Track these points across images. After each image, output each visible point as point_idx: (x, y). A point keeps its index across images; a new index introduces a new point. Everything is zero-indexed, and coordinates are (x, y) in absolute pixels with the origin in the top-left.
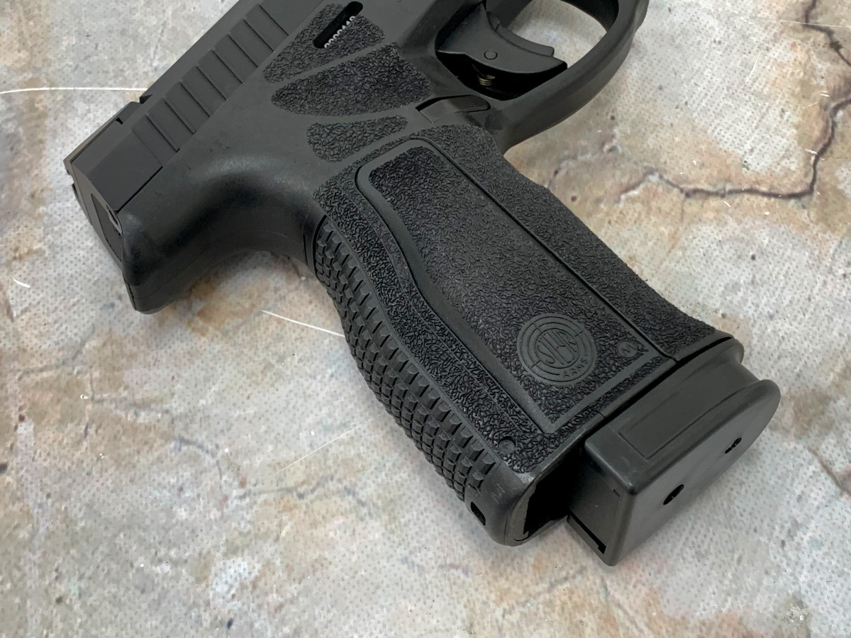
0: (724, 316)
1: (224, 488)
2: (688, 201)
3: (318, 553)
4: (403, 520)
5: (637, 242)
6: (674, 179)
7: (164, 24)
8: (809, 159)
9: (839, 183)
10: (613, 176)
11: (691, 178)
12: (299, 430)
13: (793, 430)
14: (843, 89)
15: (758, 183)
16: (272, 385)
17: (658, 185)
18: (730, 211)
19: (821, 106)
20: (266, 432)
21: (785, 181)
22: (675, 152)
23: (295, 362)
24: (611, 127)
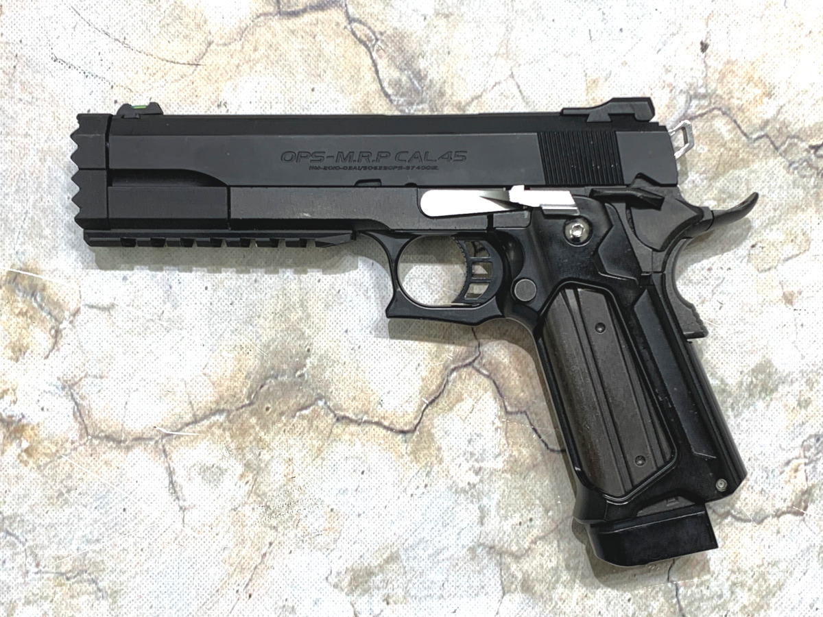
0: (332, 510)
1: (28, 565)
2: (337, 424)
3: (73, 613)
4: (119, 605)
5: (297, 449)
6: (333, 406)
7: (26, 213)
8: (422, 405)
9: (433, 427)
10: (297, 396)
11: (344, 406)
12: (72, 540)
13: (346, 590)
14: (463, 356)
15: (384, 418)
16: (61, 508)
17: (322, 408)
18: (360, 437)
19: (444, 366)
20: (54, 537)
21: (402, 420)
22: (340, 386)
23: (76, 495)
24: (305, 358)
